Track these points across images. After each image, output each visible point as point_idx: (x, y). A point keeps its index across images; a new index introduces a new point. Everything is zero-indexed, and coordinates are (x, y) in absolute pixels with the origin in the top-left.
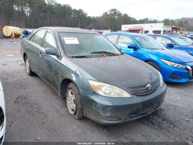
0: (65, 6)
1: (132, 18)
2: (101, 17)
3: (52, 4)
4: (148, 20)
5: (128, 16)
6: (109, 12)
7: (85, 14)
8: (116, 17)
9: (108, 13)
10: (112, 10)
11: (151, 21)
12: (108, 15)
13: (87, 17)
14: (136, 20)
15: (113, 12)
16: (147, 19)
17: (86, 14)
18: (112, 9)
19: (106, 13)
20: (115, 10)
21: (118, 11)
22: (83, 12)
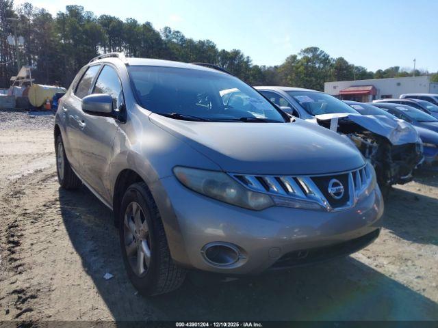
0: (202, 43)
1: (357, 68)
2: (283, 66)
3: (174, 40)
4: (400, 71)
5: (346, 63)
6: (300, 54)
7: (246, 60)
8: (317, 66)
9: (299, 58)
10: (308, 50)
11: (405, 72)
12: (299, 61)
13: (251, 66)
14: (368, 71)
15: (310, 55)
16: (397, 68)
17: (248, 61)
18: (308, 48)
19: (294, 57)
20: (316, 49)
21: (322, 52)
22: (242, 56)
